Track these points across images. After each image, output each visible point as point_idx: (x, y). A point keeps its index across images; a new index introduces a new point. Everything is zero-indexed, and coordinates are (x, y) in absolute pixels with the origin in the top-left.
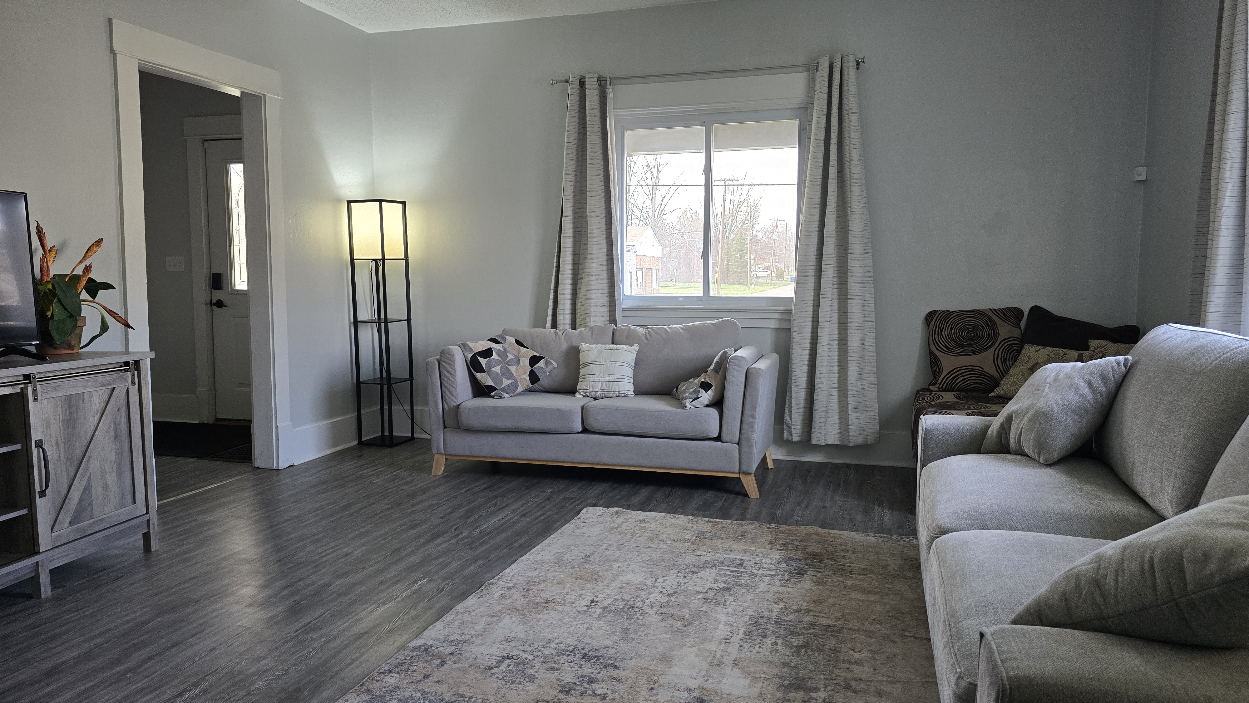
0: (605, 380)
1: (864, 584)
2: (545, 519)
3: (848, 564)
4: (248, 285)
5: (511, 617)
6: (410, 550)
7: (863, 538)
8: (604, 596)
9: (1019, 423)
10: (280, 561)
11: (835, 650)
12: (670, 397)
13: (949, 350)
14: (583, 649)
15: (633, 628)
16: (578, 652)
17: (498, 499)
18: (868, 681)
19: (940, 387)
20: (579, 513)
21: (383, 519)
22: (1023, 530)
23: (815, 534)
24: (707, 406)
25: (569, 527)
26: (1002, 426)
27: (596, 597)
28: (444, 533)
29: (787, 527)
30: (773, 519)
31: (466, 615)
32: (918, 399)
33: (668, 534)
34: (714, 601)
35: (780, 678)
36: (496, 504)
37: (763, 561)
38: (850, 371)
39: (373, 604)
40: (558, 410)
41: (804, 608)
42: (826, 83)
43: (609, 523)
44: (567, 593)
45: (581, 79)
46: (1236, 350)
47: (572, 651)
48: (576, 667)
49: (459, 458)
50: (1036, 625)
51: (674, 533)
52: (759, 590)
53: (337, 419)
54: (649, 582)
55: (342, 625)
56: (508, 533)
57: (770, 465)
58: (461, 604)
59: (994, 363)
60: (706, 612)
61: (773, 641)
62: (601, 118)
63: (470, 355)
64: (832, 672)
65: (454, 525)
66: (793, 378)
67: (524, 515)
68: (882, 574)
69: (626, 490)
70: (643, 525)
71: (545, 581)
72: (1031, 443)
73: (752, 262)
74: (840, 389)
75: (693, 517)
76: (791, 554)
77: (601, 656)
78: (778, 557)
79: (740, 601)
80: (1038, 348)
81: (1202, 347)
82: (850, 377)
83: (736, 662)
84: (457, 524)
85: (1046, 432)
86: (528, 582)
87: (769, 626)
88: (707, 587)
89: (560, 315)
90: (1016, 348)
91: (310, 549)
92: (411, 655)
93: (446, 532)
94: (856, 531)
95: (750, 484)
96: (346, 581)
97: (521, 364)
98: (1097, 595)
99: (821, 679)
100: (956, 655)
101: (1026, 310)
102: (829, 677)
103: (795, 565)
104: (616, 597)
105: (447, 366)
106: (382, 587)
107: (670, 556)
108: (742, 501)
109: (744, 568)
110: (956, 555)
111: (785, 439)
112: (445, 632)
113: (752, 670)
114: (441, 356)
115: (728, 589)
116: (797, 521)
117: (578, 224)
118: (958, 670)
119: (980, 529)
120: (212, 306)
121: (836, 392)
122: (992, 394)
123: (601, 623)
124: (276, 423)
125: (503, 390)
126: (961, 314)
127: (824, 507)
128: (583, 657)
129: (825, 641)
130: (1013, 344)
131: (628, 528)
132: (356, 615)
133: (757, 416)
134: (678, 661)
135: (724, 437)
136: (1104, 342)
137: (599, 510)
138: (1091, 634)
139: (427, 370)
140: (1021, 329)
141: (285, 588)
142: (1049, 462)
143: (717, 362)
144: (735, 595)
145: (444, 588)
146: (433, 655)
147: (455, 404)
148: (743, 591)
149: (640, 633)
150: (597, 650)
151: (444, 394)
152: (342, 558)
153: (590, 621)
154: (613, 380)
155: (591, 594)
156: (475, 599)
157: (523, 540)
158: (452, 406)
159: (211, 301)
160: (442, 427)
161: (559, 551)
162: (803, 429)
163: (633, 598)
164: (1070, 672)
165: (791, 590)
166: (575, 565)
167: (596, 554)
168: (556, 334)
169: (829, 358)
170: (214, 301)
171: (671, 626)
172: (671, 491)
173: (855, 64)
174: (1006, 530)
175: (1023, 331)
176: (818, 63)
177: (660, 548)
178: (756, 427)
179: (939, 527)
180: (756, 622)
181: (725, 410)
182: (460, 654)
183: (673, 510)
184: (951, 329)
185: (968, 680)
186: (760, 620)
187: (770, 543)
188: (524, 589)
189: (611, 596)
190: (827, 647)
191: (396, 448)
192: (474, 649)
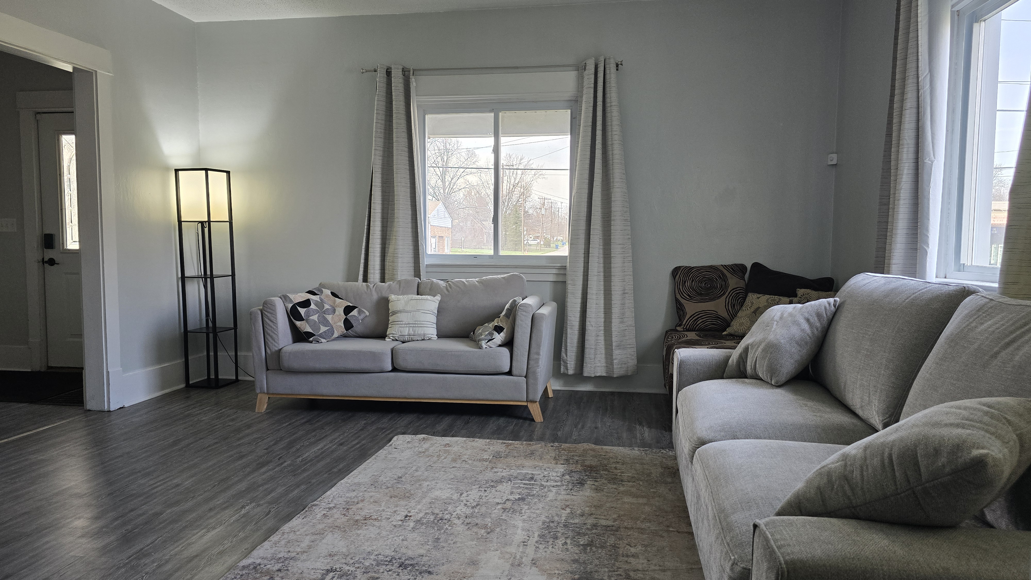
0: (412, 325)
1: (634, 490)
2: (361, 446)
3: (620, 474)
4: (80, 244)
5: (333, 534)
6: (236, 479)
7: (629, 452)
8: (416, 511)
9: (754, 353)
10: (112, 494)
11: (615, 547)
12: (468, 339)
13: (691, 298)
14: (400, 559)
15: (443, 537)
16: (396, 561)
17: (318, 431)
18: (644, 571)
19: (685, 328)
20: (390, 440)
21: (210, 453)
22: (765, 438)
23: (591, 450)
24: (500, 346)
25: (382, 453)
26: (741, 356)
27: (409, 512)
28: (268, 463)
29: (567, 445)
30: (555, 439)
31: (292, 534)
32: (668, 338)
33: (469, 455)
34: (512, 510)
35: (571, 573)
36: (315, 436)
37: (550, 474)
38: (614, 316)
39: (203, 529)
40: (371, 352)
41: (587, 512)
42: (592, 81)
43: (417, 448)
44: (383, 510)
45: (387, 69)
46: (923, 291)
47: (390, 561)
48: (395, 575)
49: (280, 396)
50: (797, 516)
51: (474, 454)
52: (548, 499)
53: (165, 365)
54: (455, 497)
55: (173, 549)
56: (328, 460)
57: (551, 395)
58: (287, 525)
59: (726, 309)
60: (505, 520)
61: (564, 541)
62: (405, 102)
63: (290, 306)
64: (614, 565)
65: (279, 455)
66: (568, 322)
67: (341, 444)
68: (647, 481)
69: (431, 419)
70: (447, 449)
71: (362, 501)
72: (764, 368)
73: (525, 232)
74: (605, 330)
75: (490, 440)
76: (573, 467)
77: (417, 564)
78: (563, 470)
79: (534, 509)
80: (759, 295)
81: (896, 289)
82: (613, 320)
83: (534, 562)
84: (279, 454)
85: (776, 360)
86: (347, 503)
87: (559, 529)
88: (505, 498)
89: (370, 270)
90: (742, 296)
91: (142, 481)
92: (241, 574)
93: (271, 461)
94: (623, 446)
95: (536, 411)
96: (176, 509)
97: (337, 313)
98: (847, 487)
99: (605, 571)
100: (728, 545)
101: (749, 266)
102: (612, 570)
103: (576, 476)
104: (427, 511)
105: (269, 315)
106: (212, 513)
107: (472, 473)
108: (530, 425)
109: (535, 481)
110: (718, 461)
111: (562, 372)
112: (273, 551)
113: (548, 568)
114: (263, 306)
115: (523, 499)
116: (575, 440)
117: (385, 192)
118: (733, 558)
119: (732, 439)
120: (44, 264)
121: (603, 333)
122: (725, 333)
123: (415, 535)
124: (107, 369)
125: (321, 336)
126: (700, 269)
127: (596, 428)
128: (400, 566)
129: (606, 539)
130: (740, 292)
131: (434, 452)
132: (187, 540)
133: (541, 353)
134: (484, 564)
135: (514, 371)
136: (808, 291)
137: (408, 437)
138: (845, 521)
139: (251, 319)
140: (745, 281)
141: (116, 519)
142: (779, 384)
143: (508, 309)
144: (529, 504)
145: (270, 511)
146: (261, 572)
147: (277, 349)
148: (535, 501)
149: (449, 542)
150: (412, 559)
151: (266, 340)
152: (172, 489)
153: (405, 534)
154: (419, 325)
155: (405, 510)
156: (300, 520)
157: (341, 466)
158: (274, 350)
159: (43, 259)
160: (265, 369)
161: (375, 474)
162: (576, 364)
163: (442, 511)
164: (834, 554)
165: (575, 497)
166: (389, 485)
167: (407, 475)
168: (368, 286)
169: (597, 306)
170: (46, 259)
171: (476, 533)
172: (469, 419)
173: (615, 66)
174: (752, 439)
175: (747, 283)
176: (585, 64)
177: (463, 468)
178: (540, 362)
179: (699, 438)
180: (548, 526)
181: (515, 349)
182: (288, 570)
183: (471, 435)
184: (692, 281)
185: (742, 566)
186: (552, 525)
187: (555, 459)
188: (344, 508)
189: (422, 511)
190: (608, 544)
191: (222, 390)
192: (299, 564)
